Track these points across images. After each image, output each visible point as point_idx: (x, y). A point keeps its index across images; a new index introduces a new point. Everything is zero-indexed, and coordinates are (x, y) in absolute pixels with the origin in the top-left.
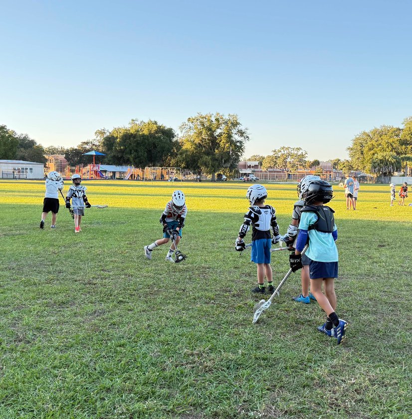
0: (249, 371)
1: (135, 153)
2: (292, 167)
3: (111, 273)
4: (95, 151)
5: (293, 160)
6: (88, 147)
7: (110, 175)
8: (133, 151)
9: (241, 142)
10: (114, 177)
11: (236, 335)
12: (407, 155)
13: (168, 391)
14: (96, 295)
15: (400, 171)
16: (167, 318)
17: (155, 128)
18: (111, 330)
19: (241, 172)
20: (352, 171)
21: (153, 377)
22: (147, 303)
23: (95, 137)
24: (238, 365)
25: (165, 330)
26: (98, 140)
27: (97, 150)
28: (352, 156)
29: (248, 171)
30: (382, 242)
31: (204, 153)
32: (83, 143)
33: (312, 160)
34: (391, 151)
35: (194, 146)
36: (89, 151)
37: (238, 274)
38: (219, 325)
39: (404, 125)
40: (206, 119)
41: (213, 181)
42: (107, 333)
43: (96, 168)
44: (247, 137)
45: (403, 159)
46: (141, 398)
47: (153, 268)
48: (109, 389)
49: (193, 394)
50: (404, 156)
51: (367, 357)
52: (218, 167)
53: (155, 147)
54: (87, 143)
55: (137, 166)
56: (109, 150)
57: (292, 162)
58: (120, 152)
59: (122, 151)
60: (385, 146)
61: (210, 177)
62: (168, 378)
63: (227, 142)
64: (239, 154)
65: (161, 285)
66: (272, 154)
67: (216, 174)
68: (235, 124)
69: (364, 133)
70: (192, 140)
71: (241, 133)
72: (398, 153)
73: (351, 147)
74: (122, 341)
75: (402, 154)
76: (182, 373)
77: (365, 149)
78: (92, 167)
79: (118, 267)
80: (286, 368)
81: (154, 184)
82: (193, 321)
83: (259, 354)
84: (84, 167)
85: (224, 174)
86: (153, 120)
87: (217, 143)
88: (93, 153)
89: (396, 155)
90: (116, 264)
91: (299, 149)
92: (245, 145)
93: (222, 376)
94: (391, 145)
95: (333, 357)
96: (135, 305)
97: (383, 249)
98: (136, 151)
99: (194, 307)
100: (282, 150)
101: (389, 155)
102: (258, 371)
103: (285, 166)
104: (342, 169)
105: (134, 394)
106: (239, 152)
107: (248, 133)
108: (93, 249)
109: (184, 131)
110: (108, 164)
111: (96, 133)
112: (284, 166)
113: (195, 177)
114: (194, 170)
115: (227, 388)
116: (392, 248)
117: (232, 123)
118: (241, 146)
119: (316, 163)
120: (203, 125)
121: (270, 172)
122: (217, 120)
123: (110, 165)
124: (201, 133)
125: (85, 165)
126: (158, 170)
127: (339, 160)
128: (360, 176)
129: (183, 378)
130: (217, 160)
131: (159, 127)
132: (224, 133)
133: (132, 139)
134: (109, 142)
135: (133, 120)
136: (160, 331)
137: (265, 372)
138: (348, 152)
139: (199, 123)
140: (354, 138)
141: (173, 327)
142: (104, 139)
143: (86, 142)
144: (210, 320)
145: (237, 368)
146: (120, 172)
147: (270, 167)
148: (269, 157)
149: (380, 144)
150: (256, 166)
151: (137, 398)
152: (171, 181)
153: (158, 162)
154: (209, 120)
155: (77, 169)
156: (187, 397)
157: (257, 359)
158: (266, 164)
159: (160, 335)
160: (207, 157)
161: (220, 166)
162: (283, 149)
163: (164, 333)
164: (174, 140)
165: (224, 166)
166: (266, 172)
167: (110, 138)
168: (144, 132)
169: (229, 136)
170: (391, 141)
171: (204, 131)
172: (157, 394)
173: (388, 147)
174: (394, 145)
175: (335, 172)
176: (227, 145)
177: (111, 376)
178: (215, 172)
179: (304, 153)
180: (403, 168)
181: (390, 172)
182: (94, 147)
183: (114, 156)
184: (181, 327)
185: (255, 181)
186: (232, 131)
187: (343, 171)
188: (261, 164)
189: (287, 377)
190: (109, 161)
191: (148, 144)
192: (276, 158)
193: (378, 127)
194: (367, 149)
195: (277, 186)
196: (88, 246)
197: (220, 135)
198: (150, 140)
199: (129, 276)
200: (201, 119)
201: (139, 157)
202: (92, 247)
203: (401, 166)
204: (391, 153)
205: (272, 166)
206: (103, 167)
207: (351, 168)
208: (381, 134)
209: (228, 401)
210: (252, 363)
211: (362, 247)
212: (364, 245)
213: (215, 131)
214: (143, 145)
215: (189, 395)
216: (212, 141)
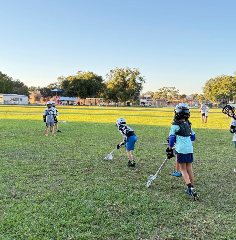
0: (145, 215)
2: (170, 98)
3: (66, 159)
5: (170, 94)
6: (53, 87)
7: (65, 102)
8: (79, 89)
9: (141, 84)
10: (68, 104)
11: (137, 195)
13: (98, 227)
14: (57, 171)
15: (232, 101)
16: (98, 185)
17: (91, 76)
18: (65, 192)
19: (141, 101)
20: (205, 101)
21: (90, 218)
22: (86, 176)
23: (57, 81)
24: (139, 212)
25: (96, 192)
26: (59, 83)
27: (59, 89)
28: (205, 92)
29: (145, 101)
30: (222, 142)
31: (120, 90)
32: (51, 84)
33: (181, 94)
35: (114, 86)
36: (54, 89)
37: (139, 159)
38: (128, 189)
39: (234, 74)
41: (124, 106)
43: (58, 99)
44: (144, 81)
45: (234, 94)
46: (83, 230)
47: (90, 156)
48: (64, 225)
49: (113, 229)
51: (213, 208)
52: (127, 98)
53: (92, 86)
54: (53, 84)
55: (81, 98)
56: (65, 88)
57: (170, 96)
59: (72, 89)
61: (123, 104)
63: (133, 84)
65: (95, 166)
66: (158, 91)
67: (126, 102)
68: (137, 74)
69: (212, 79)
70: (113, 82)
71: (141, 79)
72: (231, 91)
73: (204, 87)
74: (72, 198)
75: (234, 91)
76: (106, 216)
77: (212, 88)
78: (55, 98)
79: (70, 155)
80: (166, 214)
81: (91, 108)
82: (113, 186)
83: (150, 206)
84: (51, 98)
85: (131, 102)
86: (90, 71)
87: (127, 84)
88: (56, 90)
89: (230, 92)
90: (69, 154)
91: (174, 88)
92: (143, 86)
93: (129, 218)
94: (227, 86)
95: (193, 208)
96: (79, 177)
97: (222, 145)
98: (81, 89)
99: (113, 178)
100: (164, 89)
101: (226, 92)
102: (150, 216)
104: (199, 100)
105: (79, 228)
106: (140, 89)
107: (145, 79)
108: (56, 145)
109: (108, 78)
110: (65, 96)
111: (58, 79)
112: (165, 98)
113: (114, 104)
114: (114, 100)
115: (132, 225)
116: (227, 145)
117: (136, 73)
118: (141, 86)
119: (184, 96)
120: (119, 74)
121: (157, 101)
122: (127, 71)
124: (118, 79)
126: (93, 100)
127: (197, 94)
128: (209, 103)
129: (107, 219)
130: (127, 94)
131: (94, 75)
132: (131, 79)
133: (78, 82)
134: (66, 84)
135: (79, 71)
136: (94, 192)
137: (154, 216)
138: (202, 90)
139: (117, 73)
140: (206, 82)
141: (101, 190)
142: (63, 82)
144: (122, 186)
145: (138, 214)
146: (72, 101)
147: (157, 98)
149: (221, 85)
150: (149, 98)
151: (80, 230)
152: (101, 106)
153: (93, 95)
154: (122, 71)
155: (47, 99)
156: (109, 230)
157: (149, 208)
158: (155, 97)
159: (93, 195)
160: (121, 92)
161: (128, 98)
162: (165, 88)
163: (96, 194)
164: (103, 82)
165: (131, 98)
166: (155, 101)
167: (66, 82)
168: (85, 78)
169: (134, 81)
170: (227, 83)
171: (120, 78)
172: (92, 228)
173: (225, 87)
174: (229, 86)
175: (195, 102)
176: (133, 86)
177: (65, 218)
178: (125, 101)
179: (177, 91)
180: (234, 99)
181: (226, 102)
182: (57, 87)
183: (68, 92)
184: (106, 190)
185: (149, 106)
186: (136, 78)
187: (199, 101)
188: (152, 96)
189: (166, 219)
190: (65, 94)
191: (88, 85)
192: (161, 93)
193: (220, 76)
194: (213, 88)
195: (161, 109)
196: (53, 143)
197: (129, 80)
198: (89, 83)
199: (76, 160)
200: (118, 71)
201: (82, 92)
202: (55, 144)
203: (232, 98)
204: (227, 90)
205: (159, 98)
206: (62, 98)
207: (204, 99)
208: (221, 80)
209: (133, 233)
210: (146, 211)
211: (210, 145)
212: (211, 143)
213: (126, 77)
214: (85, 86)
215: (110, 229)
216: (124, 83)
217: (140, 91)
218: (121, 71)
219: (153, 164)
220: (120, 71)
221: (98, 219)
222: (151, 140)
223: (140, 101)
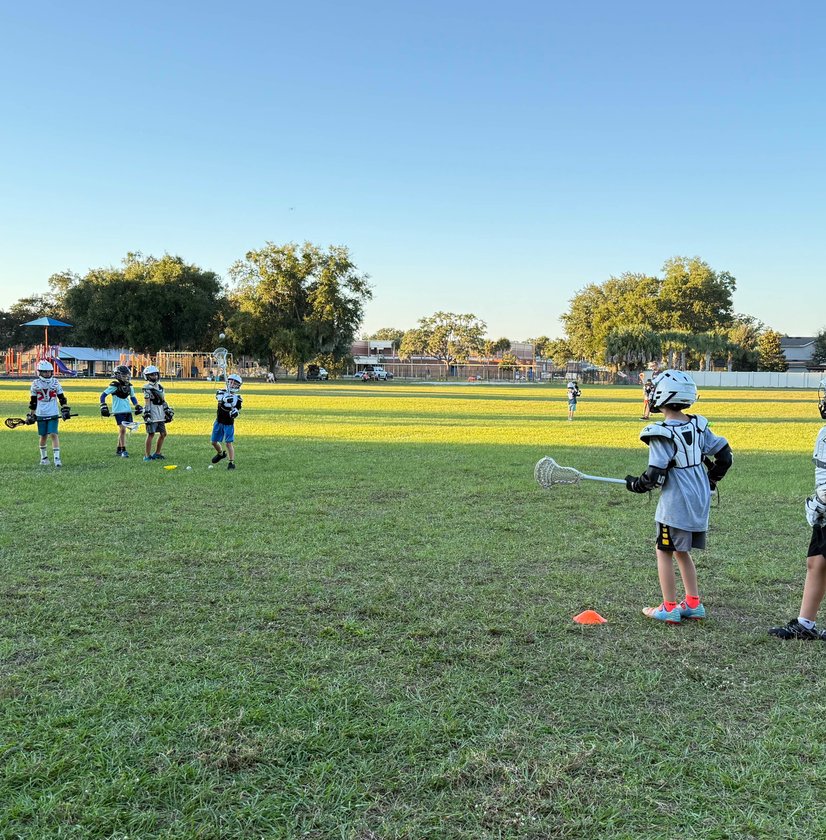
0: (331, 762)
1: (136, 322)
2: (458, 352)
3: (59, 574)
4: (49, 317)
5: (459, 338)
6: (33, 309)
7: (83, 367)
8: (131, 318)
9: (355, 303)
10: (92, 372)
11: (312, 690)
12: (671, 331)
13: (156, 814)
14: (20, 621)
15: (659, 360)
16: (172, 664)
17: (177, 271)
18: (46, 694)
19: (357, 362)
20: (571, 361)
21: (127, 786)
22: (131, 632)
23: (48, 289)
24: (311, 751)
25: (163, 688)
26: (54, 295)
27: (53, 317)
28: (571, 331)
29: (372, 360)
30: (616, 497)
31: (281, 323)
32: (23, 301)
33: (496, 340)
34: (643, 322)
35: (259, 309)
36: (35, 317)
37: (330, 566)
38: (282, 671)
39: (665, 272)
40: (284, 254)
41: (299, 379)
42: (38, 698)
43: (51, 353)
44: (368, 292)
45: (665, 338)
46: (98, 831)
47: (154, 559)
48: (30, 816)
49: (210, 818)
50: (665, 331)
51: (567, 722)
52: (310, 352)
53: (179, 309)
54: (31, 302)
55: (140, 350)
56: (78, 315)
57: (457, 344)
58: (103, 320)
59: (108, 319)
60: (631, 314)
61: (293, 372)
62: (160, 787)
63: (327, 302)
64: (353, 326)
65: (166, 595)
66: (417, 326)
67: (306, 367)
68: (344, 266)
69: (593, 288)
70: (256, 296)
71: (356, 285)
72: (655, 327)
73: (569, 313)
74: (69, 715)
75: (663, 328)
76: (190, 776)
77: (595, 319)
78: (41, 351)
79: (76, 560)
80: (407, 753)
81: (175, 387)
82: (226, 665)
83: (357, 726)
84: (25, 350)
85: (323, 366)
86: (173, 255)
87: (307, 303)
88: (44, 322)
89: (651, 330)
90: (73, 554)
91: (470, 317)
92: (363, 308)
93: (274, 776)
94: (642, 310)
95: (501, 724)
96: (105, 638)
97: (616, 509)
98: (139, 318)
99: (232, 637)
100: (438, 320)
101: (638, 328)
102: (351, 762)
103: (444, 351)
104: (551, 357)
105: (84, 824)
106: (352, 321)
107: (369, 284)
108: (26, 523)
109: (239, 278)
110: (78, 345)
111: (51, 280)
112: (442, 350)
113: (264, 371)
114: (261, 357)
115: (283, 801)
116: (633, 508)
117: (336, 264)
118: (357, 310)
119: (504, 345)
120: (278, 267)
121: (415, 361)
122: (307, 256)
123: (82, 346)
124: (274, 282)
125: (28, 346)
126: (186, 358)
127: (547, 339)
128: (585, 369)
129: (193, 786)
130: (308, 337)
131: (186, 271)
132: (322, 284)
133: (129, 293)
134: (82, 298)
135: (130, 255)
136: (153, 692)
137: (364, 762)
138: (563, 324)
139: (269, 263)
140: (573, 296)
141: (182, 680)
142: (68, 292)
143: (28, 297)
144: (261, 663)
145: (309, 759)
146: (104, 362)
147: (415, 352)
148: (412, 332)
149: (622, 309)
150: (387, 351)
151: (89, 832)
152: (213, 380)
153: (187, 341)
154: (290, 257)
155: (8, 355)
156: (195, 825)
157: (351, 737)
158: (406, 347)
159: (152, 700)
160: (288, 331)
161: (313, 350)
162: (439, 316)
163: (161, 695)
164: (220, 295)
165: (323, 350)
166: (406, 361)
167: (80, 291)
168: (154, 279)
169: (332, 290)
170: (641, 302)
171: (281, 279)
172: (133, 821)
173: (636, 315)
174: (648, 312)
175: (539, 363)
176: (328, 308)
177: (37, 789)
178: (303, 361)
179: (480, 326)
180: (665, 355)
181: (640, 363)
182: (47, 310)
183: (91, 328)
184: (198, 681)
185: (386, 380)
186: (338, 280)
187: (554, 361)
188: (397, 345)
189: (407, 771)
190: (80, 338)
191: (165, 304)
192: (427, 333)
193: (618, 277)
194: (598, 319)
195: (427, 389)
196: (15, 517)
197: (314, 287)
198: (168, 297)
199: (99, 578)
200: (273, 255)
201: (144, 331)
202: (23, 519)
203: (660, 350)
204: (642, 325)
205: (419, 350)
206: (65, 352)
207: (568, 354)
208: (623, 289)
209: (281, 828)
210: (339, 745)
211: (578, 507)
212: (581, 503)
213: (303, 278)
214: (154, 307)
215: (200, 820)
216: (297, 301)
217: (355, 327)
218: (285, 257)
219: (378, 579)
220: (281, 257)
221: (157, 786)
222: (380, 498)
223: (355, 360)
